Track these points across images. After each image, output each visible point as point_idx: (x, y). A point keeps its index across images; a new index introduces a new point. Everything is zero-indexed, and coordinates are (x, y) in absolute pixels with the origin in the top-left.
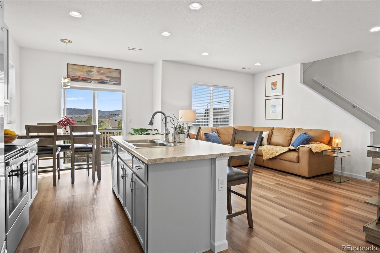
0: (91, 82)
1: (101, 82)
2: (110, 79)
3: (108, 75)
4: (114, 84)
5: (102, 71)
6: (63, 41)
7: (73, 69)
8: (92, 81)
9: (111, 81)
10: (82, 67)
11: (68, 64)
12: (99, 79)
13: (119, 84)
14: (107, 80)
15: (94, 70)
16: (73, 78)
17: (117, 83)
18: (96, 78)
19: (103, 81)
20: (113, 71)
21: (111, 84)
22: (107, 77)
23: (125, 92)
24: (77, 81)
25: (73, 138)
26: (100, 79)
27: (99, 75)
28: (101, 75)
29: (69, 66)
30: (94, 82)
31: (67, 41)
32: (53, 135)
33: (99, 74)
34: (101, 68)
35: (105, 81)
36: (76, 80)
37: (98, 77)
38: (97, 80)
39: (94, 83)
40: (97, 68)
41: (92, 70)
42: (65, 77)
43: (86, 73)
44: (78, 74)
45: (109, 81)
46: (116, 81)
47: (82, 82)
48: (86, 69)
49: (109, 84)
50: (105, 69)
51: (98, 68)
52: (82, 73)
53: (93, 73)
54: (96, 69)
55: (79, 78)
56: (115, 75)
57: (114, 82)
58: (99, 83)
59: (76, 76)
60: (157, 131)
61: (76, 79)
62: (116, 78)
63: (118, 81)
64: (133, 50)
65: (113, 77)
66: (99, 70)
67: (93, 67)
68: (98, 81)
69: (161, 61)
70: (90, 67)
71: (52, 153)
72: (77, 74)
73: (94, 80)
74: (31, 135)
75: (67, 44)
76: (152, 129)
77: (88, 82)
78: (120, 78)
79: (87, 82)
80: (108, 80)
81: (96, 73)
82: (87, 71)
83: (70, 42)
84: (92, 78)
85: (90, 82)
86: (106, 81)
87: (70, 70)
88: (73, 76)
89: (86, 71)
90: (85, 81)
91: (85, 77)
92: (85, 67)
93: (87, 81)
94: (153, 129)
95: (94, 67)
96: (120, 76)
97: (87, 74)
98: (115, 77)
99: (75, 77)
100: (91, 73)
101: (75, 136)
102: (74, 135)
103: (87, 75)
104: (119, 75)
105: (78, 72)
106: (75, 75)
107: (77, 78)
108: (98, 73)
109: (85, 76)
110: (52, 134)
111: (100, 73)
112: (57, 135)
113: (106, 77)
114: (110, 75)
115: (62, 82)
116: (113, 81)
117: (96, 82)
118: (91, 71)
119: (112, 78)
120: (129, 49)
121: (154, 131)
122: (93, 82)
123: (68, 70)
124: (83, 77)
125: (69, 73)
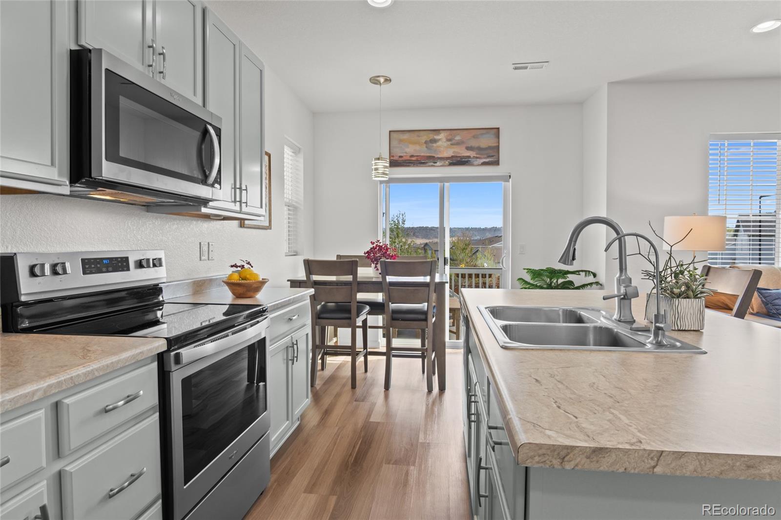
0: (435, 165)
1: (454, 161)
2: (475, 153)
3: (469, 146)
4: (484, 164)
5: (458, 138)
6: (375, 80)
7: (401, 141)
8: (436, 163)
9: (477, 158)
10: (417, 133)
11: (390, 132)
12: (452, 157)
13: (497, 163)
14: (469, 157)
15: (442, 136)
16: (401, 159)
17: (491, 161)
18: (445, 155)
19: (459, 159)
20: (482, 134)
21: (478, 165)
22: (468, 148)
23: (510, 180)
24: (408, 164)
25: (389, 289)
26: (453, 155)
27: (453, 146)
28: (455, 146)
29: (394, 135)
30: (441, 164)
31: (382, 80)
32: (351, 280)
33: (451, 144)
34: (455, 132)
35: (464, 160)
36: (405, 164)
37: (449, 153)
38: (447, 158)
39: (441, 166)
40: (446, 131)
41: (437, 137)
42: (378, 157)
43: (425, 145)
44: (410, 150)
45: (474, 157)
46: (488, 157)
47: (417, 166)
48: (424, 138)
49: (471, 165)
50: (466, 132)
51: (448, 133)
52: (417, 147)
53: (439, 143)
54: (446, 135)
55: (412, 159)
56: (486, 141)
57: (485, 158)
58: (451, 164)
59: (405, 154)
60: (595, 275)
61: (405, 160)
62: (490, 148)
63: (493, 156)
64: (526, 68)
65: (481, 147)
66: (451, 135)
67: (437, 131)
68: (449, 161)
69: (607, 84)
70: (432, 132)
71: (350, 318)
72: (408, 150)
73: (441, 159)
74: (314, 279)
75: (382, 86)
76: (579, 271)
77: (429, 166)
78: (498, 147)
79: (427, 165)
80: (472, 156)
81: (445, 142)
82: (426, 142)
83: (388, 80)
84: (436, 156)
85: (432, 166)
86: (466, 160)
87: (394, 143)
88: (401, 157)
89: (424, 141)
90: (424, 163)
91: (422, 154)
92: (422, 133)
93: (427, 162)
94: (582, 271)
95: (441, 131)
96: (498, 144)
97: (427, 147)
98: (487, 146)
99: (404, 158)
100: (434, 145)
101: (392, 284)
102: (389, 282)
103: (426, 149)
104: (496, 140)
105: (410, 146)
106: (403, 153)
108: (449, 143)
109: (423, 151)
110: (349, 278)
111: (453, 142)
112: (358, 280)
113: (466, 150)
114: (474, 143)
115: (373, 167)
116: (482, 156)
117: (446, 164)
118: (434, 141)
119: (479, 149)
120: (516, 68)
121: (586, 275)
122: (438, 164)
123: (392, 144)
124: (420, 156)
125: (392, 151)
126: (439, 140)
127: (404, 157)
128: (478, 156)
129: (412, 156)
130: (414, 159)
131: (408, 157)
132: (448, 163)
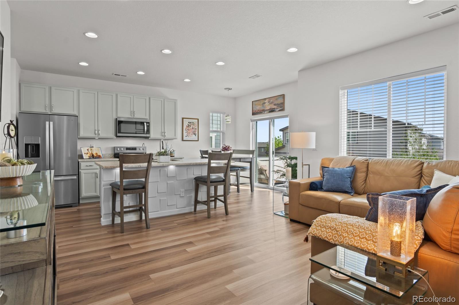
5: (271, 101)
7: (255, 105)
10: (260, 101)
11: (252, 102)
12: (270, 109)
13: (284, 110)
14: (275, 108)
15: (267, 101)
17: (282, 109)
18: (268, 108)
19: (272, 110)
20: (279, 98)
21: (278, 111)
22: (275, 105)
23: (289, 117)
29: (254, 103)
33: (270, 104)
34: (270, 98)
36: (256, 113)
38: (268, 110)
39: (267, 113)
46: (281, 107)
47: (260, 114)
48: (262, 102)
49: (275, 111)
50: (274, 98)
51: (268, 99)
52: (260, 107)
53: (266, 104)
56: (280, 101)
57: (280, 108)
58: (270, 112)
62: (282, 103)
63: (282, 107)
67: (265, 99)
69: (298, 72)
72: (257, 108)
78: (284, 102)
82: (262, 104)
83: (230, 88)
84: (265, 109)
85: (264, 113)
88: (255, 111)
89: (261, 104)
90: (262, 113)
91: (261, 109)
95: (267, 99)
97: (263, 106)
98: (280, 103)
100: (265, 105)
104: (283, 100)
105: (258, 106)
108: (269, 103)
113: (274, 106)
114: (276, 102)
118: (264, 103)
119: (278, 104)
122: (266, 112)
123: (253, 107)
125: (253, 109)
126: (266, 102)
128: (277, 107)
129: (258, 110)
130: (259, 111)
132: (268, 112)
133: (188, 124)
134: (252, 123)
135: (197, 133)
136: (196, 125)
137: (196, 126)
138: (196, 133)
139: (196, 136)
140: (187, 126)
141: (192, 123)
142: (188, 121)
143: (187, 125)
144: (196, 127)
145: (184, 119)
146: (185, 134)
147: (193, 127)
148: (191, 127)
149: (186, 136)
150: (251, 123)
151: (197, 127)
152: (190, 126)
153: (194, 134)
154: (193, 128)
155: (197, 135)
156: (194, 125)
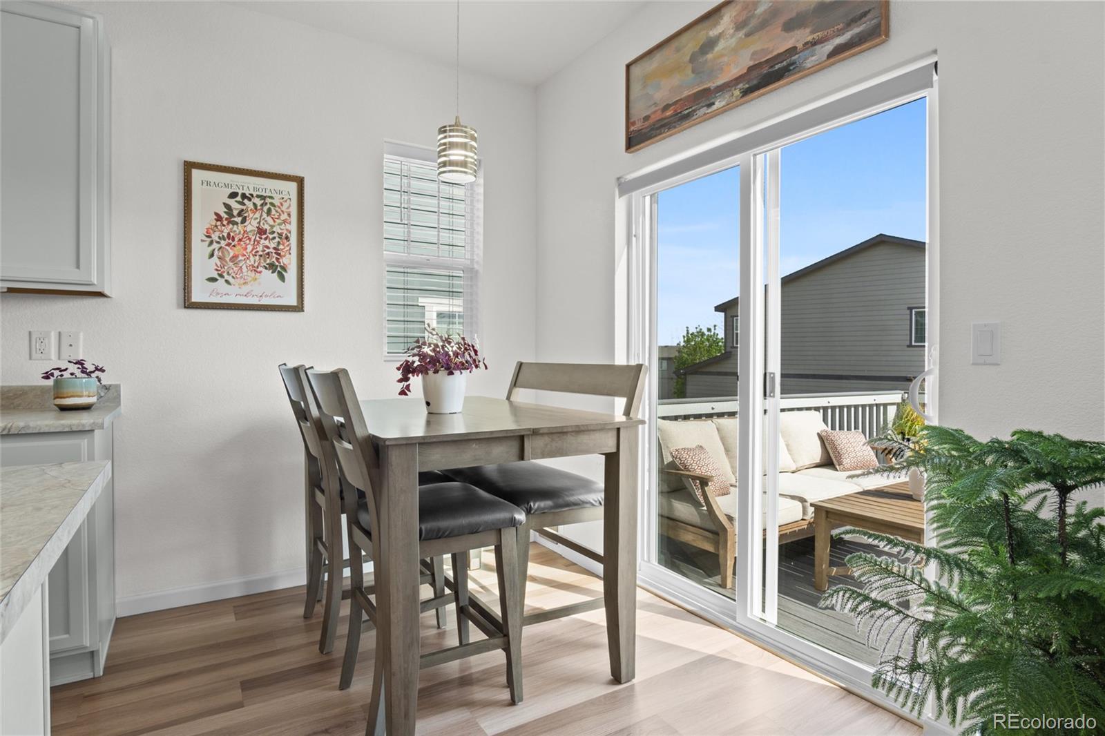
0: (710, 111)
1: (755, 82)
2: (807, 30)
3: (793, 14)
4: (837, 54)
5: (762, 8)
7: (646, 80)
8: (713, 104)
9: (814, 44)
10: (674, 43)
11: (628, 66)
12: (751, 69)
13: (879, 34)
14: (792, 50)
15: (724, 22)
16: (647, 124)
18: (735, 70)
19: (765, 70)
21: (822, 66)
22: (794, 24)
23: (937, 76)
24: (658, 132)
26: (752, 63)
27: (750, 39)
28: (756, 36)
29: (635, 71)
30: (724, 104)
33: (747, 35)
35: (777, 67)
36: (654, 132)
37: (742, 63)
38: (738, 80)
39: (724, 108)
41: (712, 33)
43: (691, 66)
44: (662, 94)
45: (806, 43)
46: (850, 25)
47: (676, 129)
48: (689, 48)
49: (800, 73)
52: (676, 80)
53: (720, 46)
54: (733, 14)
55: (663, 116)
57: (839, 33)
58: (750, 93)
59: (653, 109)
61: (654, 124)
66: (747, 7)
67: (715, 15)
68: (740, 86)
70: (705, 24)
72: (658, 96)
73: (722, 89)
79: (694, 118)
80: (800, 45)
81: (733, 36)
82: (692, 59)
84: (713, 86)
86: (784, 64)
87: (635, 90)
88: (646, 118)
89: (688, 58)
90: (688, 116)
91: (686, 94)
93: (694, 111)
95: (723, 12)
97: (694, 71)
99: (654, 118)
100: (710, 56)
103: (693, 76)
105: (663, 82)
106: (651, 106)
107: (658, 116)
108: (741, 34)
109: (686, 85)
111: (752, 24)
113: (784, 35)
116: (830, 31)
117: (734, 100)
118: (712, 44)
122: (718, 104)
123: (632, 98)
124: (681, 100)
125: (632, 111)
126: (720, 36)
127: (653, 116)
128: (817, 35)
129: (667, 107)
130: (669, 113)
131: (659, 112)
132: (737, 93)
133: (227, 206)
134: (624, 198)
135: (290, 261)
136: (284, 217)
137: (285, 222)
138: (284, 261)
139: (282, 278)
140: (219, 218)
141: (259, 202)
142: (226, 186)
143: (222, 211)
144: (288, 226)
145: (197, 174)
146: (202, 265)
147: (266, 227)
148: (251, 226)
149: (213, 280)
150: (620, 204)
151: (293, 227)
152: (239, 220)
153: (272, 267)
154: (261, 231)
155: (291, 275)
156: (269, 212)
